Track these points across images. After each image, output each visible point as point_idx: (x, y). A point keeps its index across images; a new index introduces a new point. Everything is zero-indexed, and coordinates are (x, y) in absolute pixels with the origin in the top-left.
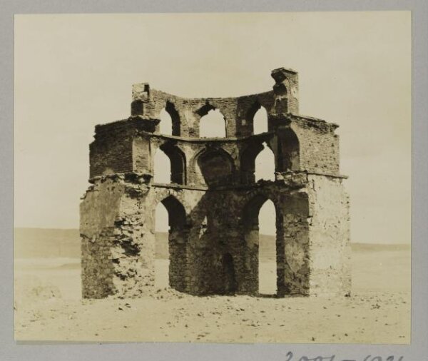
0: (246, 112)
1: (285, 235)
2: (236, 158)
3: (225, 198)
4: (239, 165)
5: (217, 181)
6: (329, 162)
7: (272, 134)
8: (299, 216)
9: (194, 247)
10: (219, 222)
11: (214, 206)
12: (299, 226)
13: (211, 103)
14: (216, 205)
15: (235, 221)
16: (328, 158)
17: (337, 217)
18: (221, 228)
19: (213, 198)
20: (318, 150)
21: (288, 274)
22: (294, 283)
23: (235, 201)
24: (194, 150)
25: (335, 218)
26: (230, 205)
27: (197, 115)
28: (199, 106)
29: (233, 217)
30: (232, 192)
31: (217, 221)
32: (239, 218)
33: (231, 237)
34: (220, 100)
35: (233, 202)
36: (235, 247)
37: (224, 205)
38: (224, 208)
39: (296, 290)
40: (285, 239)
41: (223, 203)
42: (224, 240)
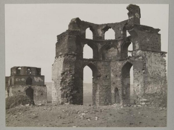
0: (122, 28)
2: (119, 48)
3: (115, 64)
4: (120, 51)
5: (113, 58)
6: (155, 45)
8: (139, 70)
9: (102, 85)
12: (139, 74)
13: (108, 26)
15: (119, 74)
16: (155, 44)
17: (159, 70)
18: (114, 77)
20: (149, 40)
22: (137, 100)
24: (101, 45)
25: (158, 71)
26: (117, 67)
27: (103, 31)
28: (104, 27)
29: (118, 72)
30: (117, 62)
31: (112, 74)
33: (117, 81)
34: (112, 24)
35: (118, 66)
37: (115, 67)
38: (115, 68)
39: (138, 103)
41: (114, 67)
42: (115, 82)
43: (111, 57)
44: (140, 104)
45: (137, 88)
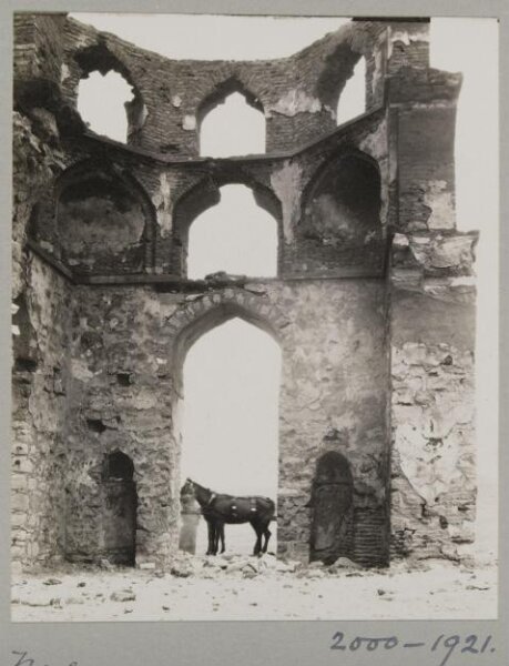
1: (395, 397)
3: (116, 304)
5: (91, 261)
7: (280, 161)
8: (444, 350)
9: (38, 424)
10: (92, 369)
11: (77, 324)
12: (442, 374)
14: (84, 322)
15: (149, 367)
18: (97, 384)
19: (75, 302)
21: (402, 505)
22: (422, 530)
23: (149, 315)
26: (134, 325)
29: (141, 357)
30: (140, 292)
31: (84, 364)
32: (160, 361)
33: (131, 410)
35: (140, 318)
36: (146, 435)
37: (113, 323)
38: (112, 331)
39: (431, 548)
40: (396, 408)
41: (107, 319)
42: (106, 417)
43: (80, 256)
44: (450, 553)
45: (427, 458)
